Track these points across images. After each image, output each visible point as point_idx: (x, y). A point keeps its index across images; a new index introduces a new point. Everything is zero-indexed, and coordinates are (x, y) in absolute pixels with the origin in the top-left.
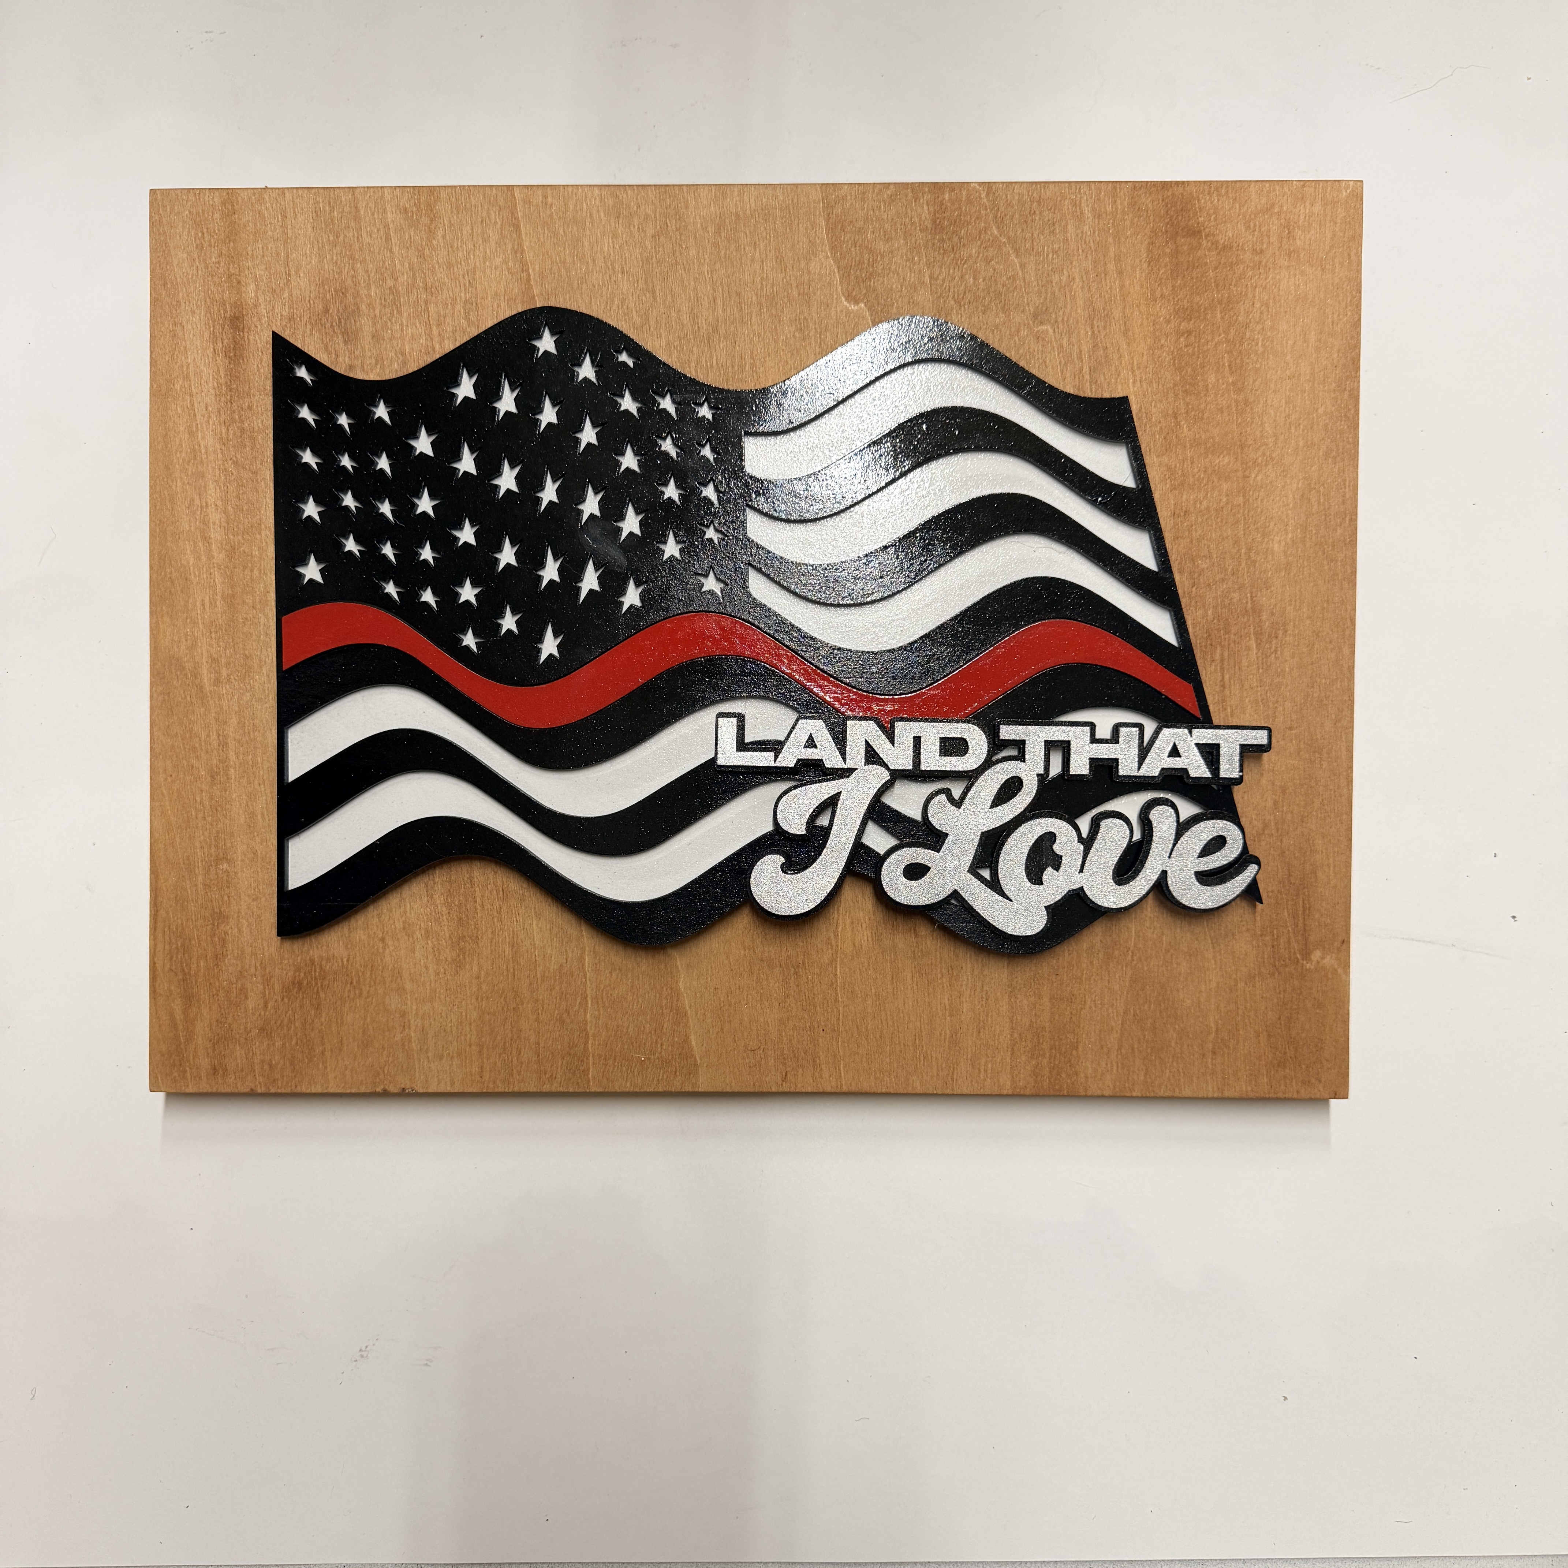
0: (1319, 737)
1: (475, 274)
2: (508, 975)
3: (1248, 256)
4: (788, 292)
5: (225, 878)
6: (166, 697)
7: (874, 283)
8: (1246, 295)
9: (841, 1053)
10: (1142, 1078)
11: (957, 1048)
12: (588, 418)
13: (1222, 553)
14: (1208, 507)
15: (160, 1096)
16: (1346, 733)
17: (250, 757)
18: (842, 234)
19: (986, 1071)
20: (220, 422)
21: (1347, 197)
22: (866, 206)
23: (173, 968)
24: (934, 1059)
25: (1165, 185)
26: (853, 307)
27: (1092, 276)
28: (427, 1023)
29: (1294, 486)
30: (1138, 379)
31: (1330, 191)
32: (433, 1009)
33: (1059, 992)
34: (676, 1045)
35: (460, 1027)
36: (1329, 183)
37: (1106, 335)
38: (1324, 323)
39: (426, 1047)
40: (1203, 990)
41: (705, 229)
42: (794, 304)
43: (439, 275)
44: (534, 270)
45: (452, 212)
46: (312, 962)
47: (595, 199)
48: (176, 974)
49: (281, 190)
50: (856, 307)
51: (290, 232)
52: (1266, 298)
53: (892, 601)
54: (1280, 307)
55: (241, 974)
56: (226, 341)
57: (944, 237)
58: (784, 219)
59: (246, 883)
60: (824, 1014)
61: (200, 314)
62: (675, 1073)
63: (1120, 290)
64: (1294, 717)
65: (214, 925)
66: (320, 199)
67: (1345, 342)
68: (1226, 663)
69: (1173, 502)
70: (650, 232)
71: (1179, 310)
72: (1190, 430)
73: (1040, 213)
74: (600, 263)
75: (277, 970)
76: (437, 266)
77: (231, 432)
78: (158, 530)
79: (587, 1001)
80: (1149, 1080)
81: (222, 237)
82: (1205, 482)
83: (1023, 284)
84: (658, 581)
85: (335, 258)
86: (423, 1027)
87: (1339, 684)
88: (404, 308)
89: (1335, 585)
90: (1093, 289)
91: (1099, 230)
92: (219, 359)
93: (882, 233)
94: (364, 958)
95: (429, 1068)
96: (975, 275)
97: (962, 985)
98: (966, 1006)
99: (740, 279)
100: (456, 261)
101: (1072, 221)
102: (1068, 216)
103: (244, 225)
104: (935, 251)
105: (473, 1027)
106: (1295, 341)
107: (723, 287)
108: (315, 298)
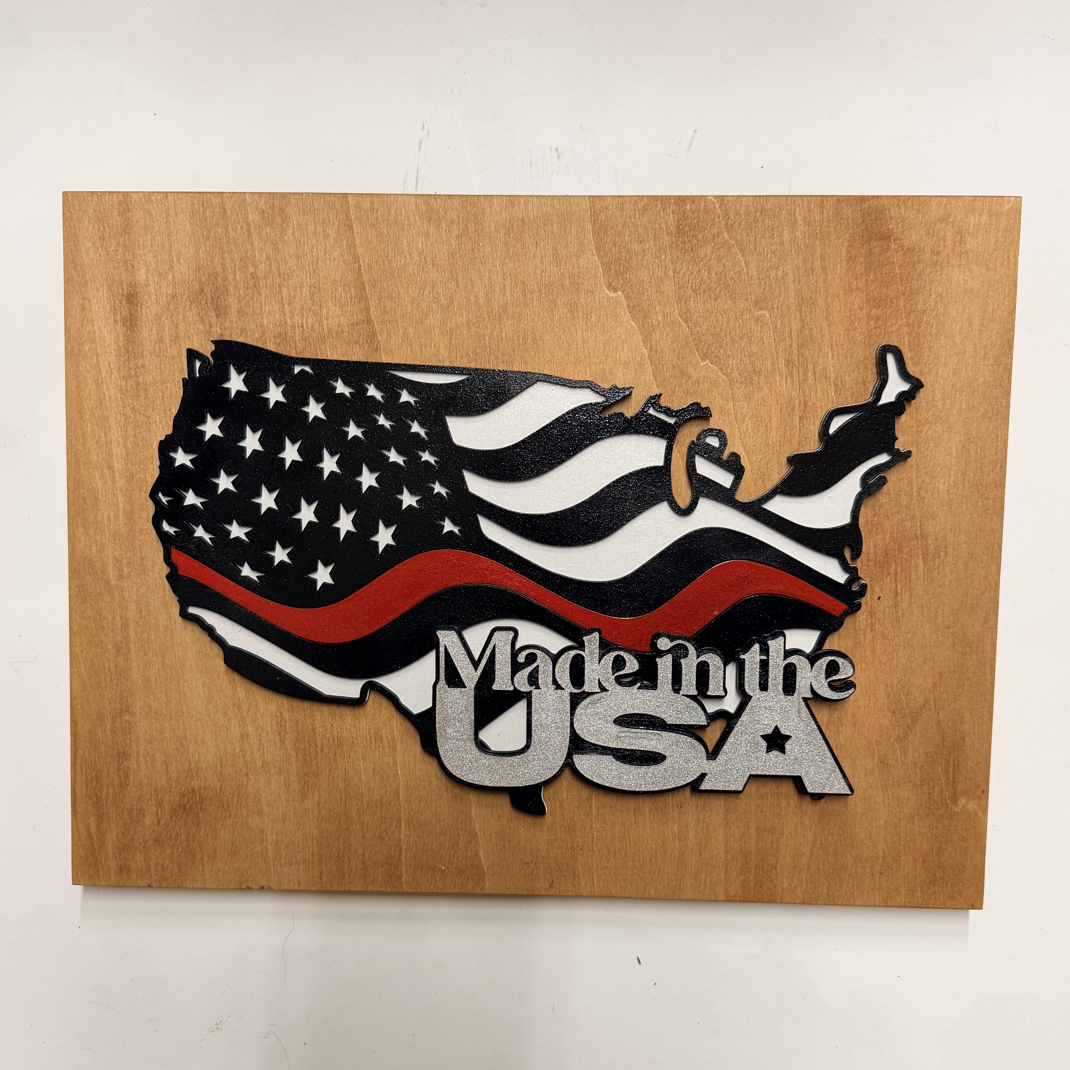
0: (970, 634)
1: (317, 264)
2: (341, 803)
3: (928, 256)
4: (562, 282)
5: (127, 726)
6: (81, 589)
7: (629, 276)
8: (924, 287)
9: (595, 867)
10: (825, 891)
11: (684, 865)
15: (80, 888)
16: (991, 633)
17: (146, 635)
18: (605, 236)
19: (705, 883)
20: (120, 376)
21: (1009, 209)
22: (624, 214)
23: (89, 793)
24: (666, 874)
25: (863, 199)
26: (613, 295)
27: (802, 271)
28: (280, 838)
29: (957, 440)
31: (995, 205)
32: (285, 827)
33: (763, 824)
34: (469, 859)
35: (305, 841)
36: (995, 198)
37: (812, 318)
38: (986, 311)
39: (279, 856)
40: (874, 825)
41: (497, 231)
42: (566, 291)
43: (290, 264)
44: (363, 261)
45: (299, 214)
46: (193, 791)
48: (91, 798)
49: (165, 194)
50: (615, 294)
51: (172, 227)
52: (940, 290)
54: (951, 298)
55: (140, 799)
56: (123, 314)
57: (686, 239)
58: (560, 224)
59: (143, 730)
60: (582, 837)
61: (103, 291)
62: (468, 879)
63: (824, 283)
64: (951, 619)
65: (119, 761)
66: (195, 202)
67: (1002, 326)
68: (899, 577)
70: (455, 232)
71: (870, 299)
73: (762, 221)
75: (167, 797)
76: (288, 257)
77: (129, 385)
78: (73, 460)
79: (401, 823)
80: (830, 893)
81: (119, 230)
83: (747, 278)
85: (208, 249)
86: (277, 841)
88: (262, 291)
89: (987, 518)
90: (802, 282)
91: (809, 235)
92: (119, 327)
93: (636, 236)
94: (232, 788)
95: (282, 871)
96: (709, 270)
97: (688, 818)
98: (691, 834)
99: (524, 272)
100: (303, 253)
101: (788, 227)
102: (784, 224)
103: (137, 222)
104: (678, 250)
105: (315, 841)
106: (963, 325)
107: (511, 277)
108: (193, 280)
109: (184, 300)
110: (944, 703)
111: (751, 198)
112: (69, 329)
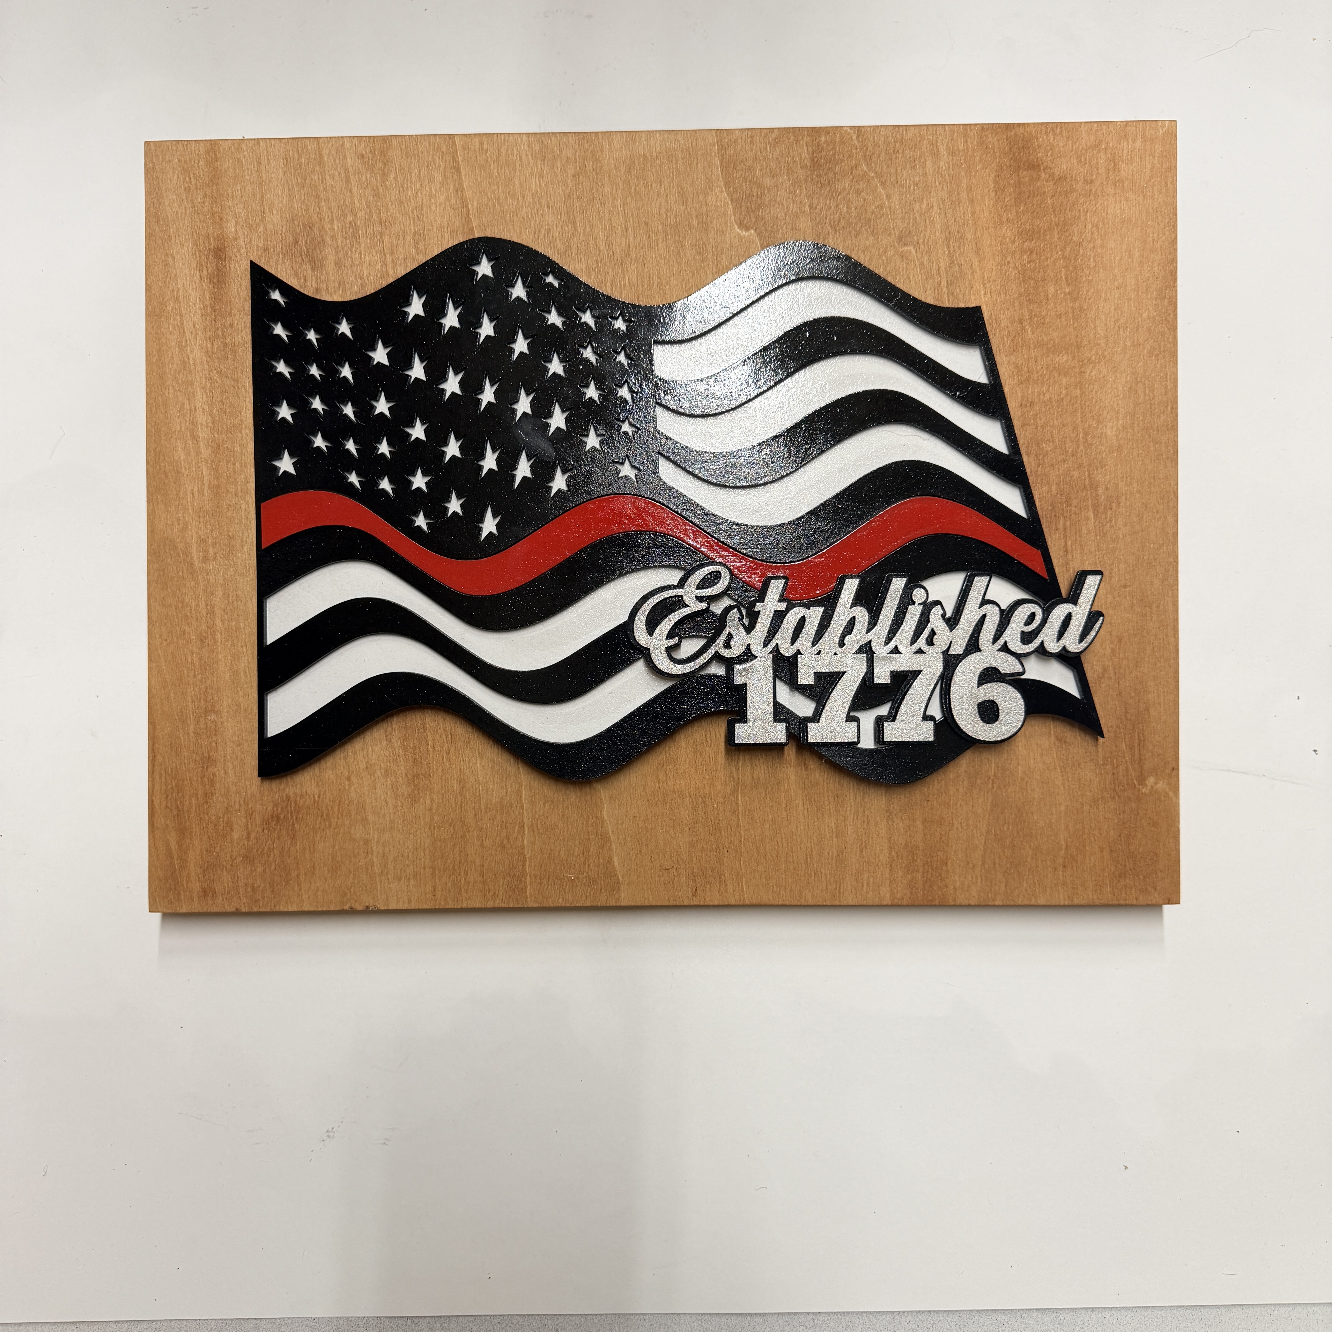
1: (422, 210)
2: (456, 807)
3: (1080, 185)
4: (689, 222)
5: (213, 727)
6: (162, 573)
7: (762, 213)
8: (1079, 218)
10: (1003, 889)
11: (843, 865)
13: (1063, 437)
14: (1051, 398)
15: (157, 916)
16: (1172, 590)
17: (234, 623)
18: (735, 171)
19: (868, 884)
20: (205, 337)
21: (1164, 134)
22: (754, 147)
23: (169, 805)
24: (823, 875)
25: (1008, 127)
26: (744, 233)
27: (948, 203)
28: (387, 850)
29: (1124, 380)
30: (989, 292)
31: (1149, 129)
32: (392, 837)
33: (930, 816)
34: (601, 867)
35: (415, 853)
36: (1148, 123)
37: (960, 254)
38: (1146, 241)
39: (386, 870)
40: (1054, 812)
41: (617, 169)
42: (694, 231)
43: (392, 211)
44: (472, 205)
45: (402, 157)
46: (288, 798)
48: (171, 810)
49: (256, 141)
50: (747, 234)
51: (264, 176)
52: (1096, 220)
53: (782, 482)
54: (1108, 228)
55: (227, 810)
56: (210, 269)
57: (821, 173)
58: (685, 160)
59: (231, 731)
60: (728, 837)
61: (188, 246)
62: (601, 890)
63: (972, 215)
64: (1127, 577)
65: (204, 768)
66: (290, 147)
67: (1164, 257)
68: (1068, 532)
69: (1020, 395)
70: (571, 172)
71: (1022, 232)
72: (1033, 333)
73: (903, 152)
74: (529, 199)
75: (258, 806)
76: (390, 204)
77: (216, 346)
78: (153, 431)
79: (524, 828)
80: (1009, 891)
81: (206, 181)
82: (1047, 377)
83: (889, 212)
84: (581, 469)
85: (303, 198)
86: (384, 853)
87: (1165, 548)
88: (362, 240)
89: (1160, 464)
90: (949, 215)
91: (953, 165)
92: (204, 284)
93: (768, 170)
94: (332, 795)
95: (390, 888)
96: (848, 204)
97: (846, 811)
98: (850, 829)
99: (648, 211)
100: (406, 199)
101: (930, 158)
102: (926, 154)
103: (226, 171)
104: (814, 185)
105: (427, 852)
106: (1122, 257)
107: (633, 218)
108: (287, 232)
109: (276, 252)
110: (1125, 670)
111: (890, 128)
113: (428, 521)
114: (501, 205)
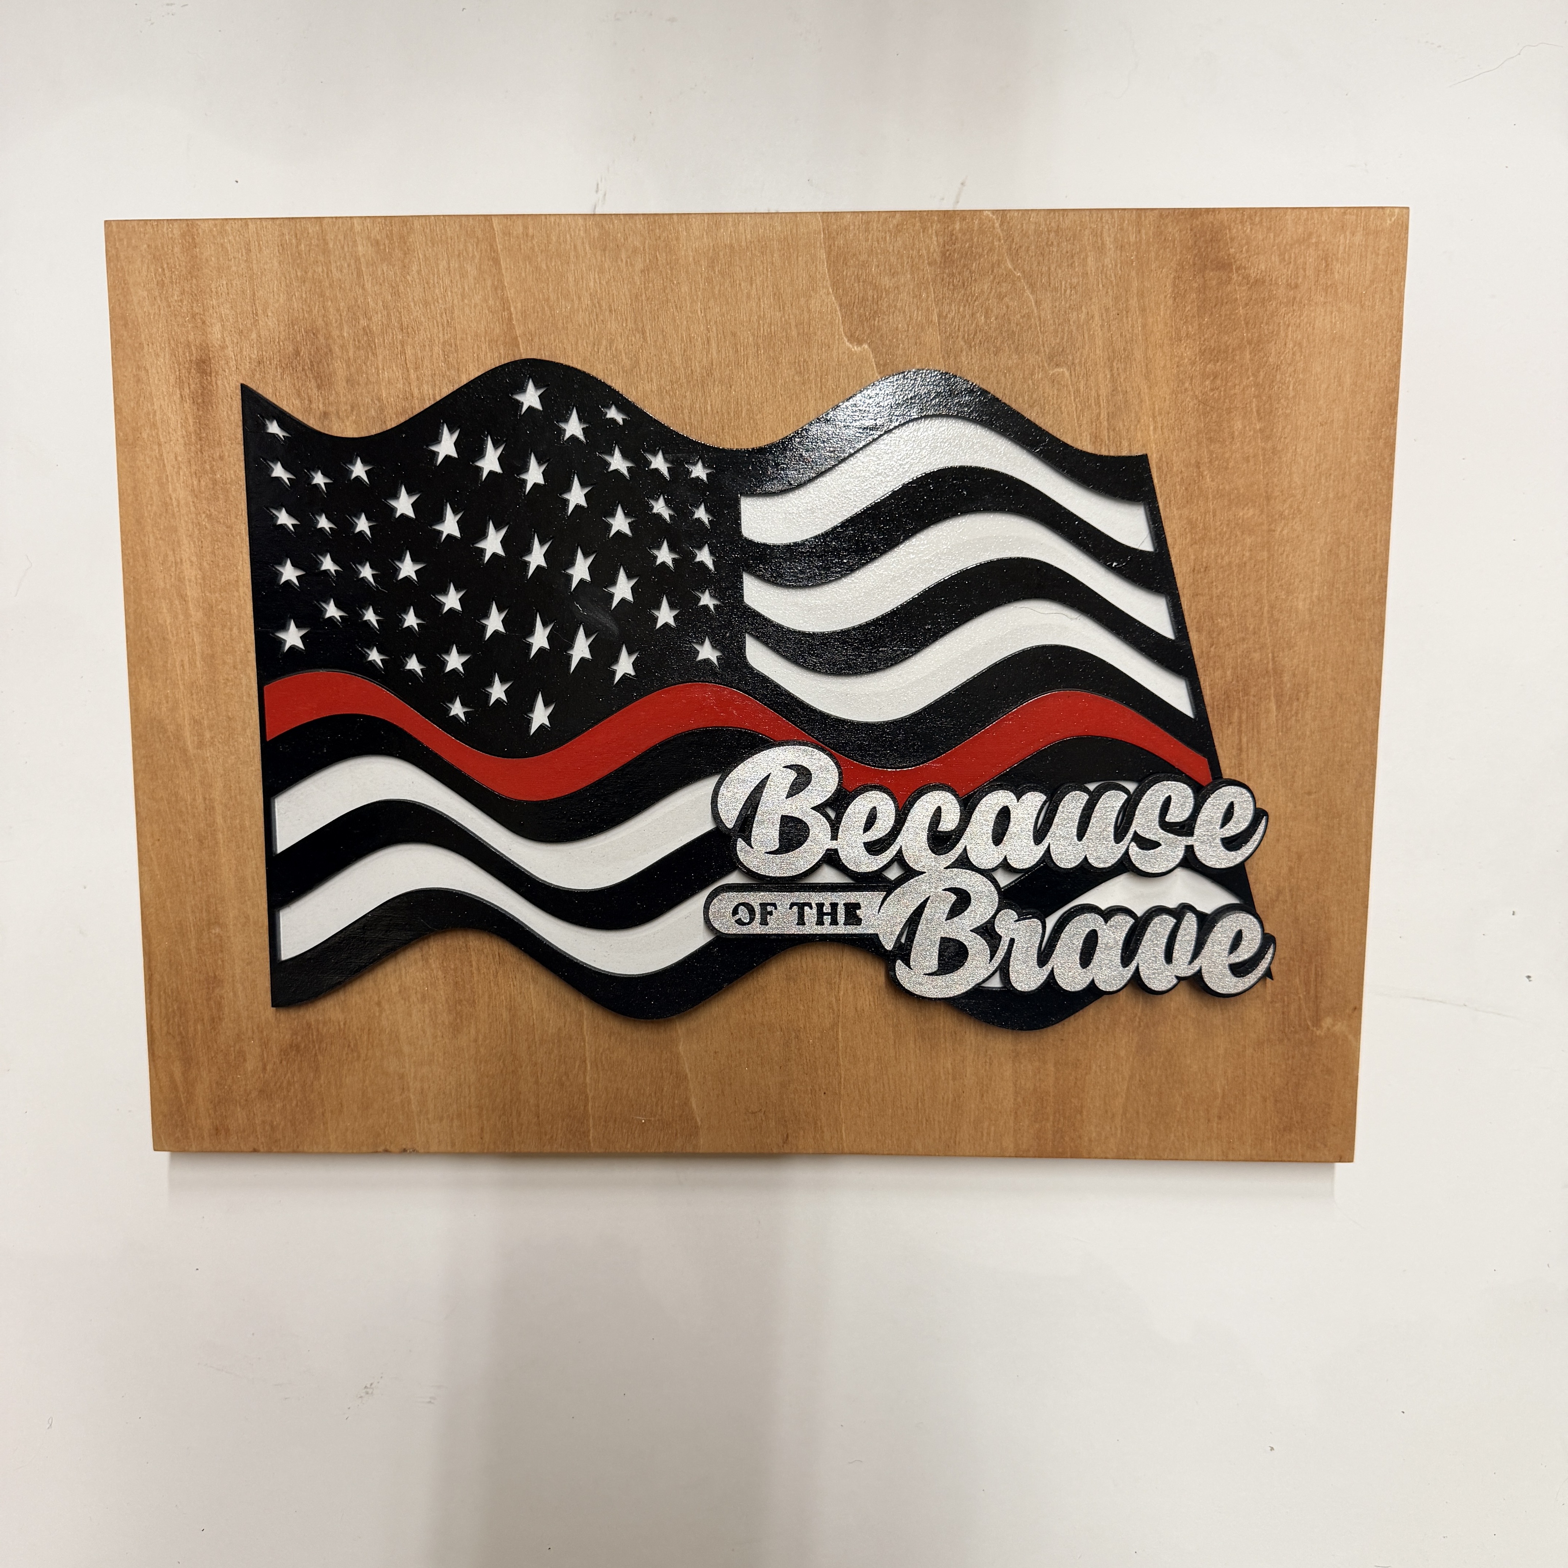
1: (453, 313)
2: (506, 1038)
3: (1282, 290)
4: (786, 332)
5: (218, 942)
6: (149, 760)
7: (878, 322)
8: (1278, 334)
10: (1146, 1142)
12: (576, 477)
13: (1243, 611)
14: (1230, 563)
15: (165, 1155)
16: (1367, 799)
17: (238, 821)
18: (845, 268)
19: (989, 1134)
20: (190, 472)
21: (1392, 225)
22: (870, 237)
23: (171, 1031)
24: (936, 1123)
25: (1194, 213)
26: (856, 349)
27: (1112, 313)
28: (426, 1086)
29: (1322, 541)
30: (1160, 425)
31: (1374, 219)
32: (432, 1071)
33: (1064, 1057)
34: (676, 1108)
35: (459, 1089)
36: (1373, 210)
37: (1126, 378)
38: (1361, 365)
39: (425, 1109)
40: (1211, 1056)
41: (697, 263)
42: (793, 345)
43: (415, 314)
44: (515, 308)
45: (427, 244)
46: (309, 1025)
47: (579, 230)
48: (174, 1037)
49: (244, 221)
50: (859, 348)
51: (255, 267)
52: (1299, 337)
54: (1314, 347)
55: (239, 1038)
56: (193, 386)
57: (954, 271)
58: (782, 252)
59: (239, 948)
60: (825, 1078)
61: (165, 356)
62: (676, 1135)
63: (1143, 329)
64: (1313, 781)
65: (209, 989)
66: (286, 231)
67: (1382, 385)
68: (1244, 726)
69: (1193, 557)
70: (639, 266)
71: (1205, 350)
72: (1213, 481)
73: (1058, 244)
75: (274, 1034)
76: (412, 304)
77: (203, 483)
78: (132, 587)
79: (586, 1064)
80: (1153, 1144)
81: (184, 272)
82: (1227, 536)
83: (1038, 323)
85: (304, 296)
86: (422, 1090)
87: (1361, 748)
88: (379, 351)
89: (1362, 645)
90: (1113, 328)
91: (1121, 263)
92: (186, 405)
93: (887, 267)
94: (361, 1022)
95: (430, 1129)
96: (987, 313)
97: (965, 1050)
98: (969, 1071)
99: (735, 320)
100: (433, 298)
101: (1092, 253)
102: (1088, 248)
103: (207, 260)
104: (944, 286)
105: (472, 1089)
106: (1329, 385)
107: (717, 327)
108: (285, 339)
109: (274, 366)
110: (1304, 893)
111: (1042, 213)
112: (121, 409)
113: (466, 710)
114: (551, 308)
